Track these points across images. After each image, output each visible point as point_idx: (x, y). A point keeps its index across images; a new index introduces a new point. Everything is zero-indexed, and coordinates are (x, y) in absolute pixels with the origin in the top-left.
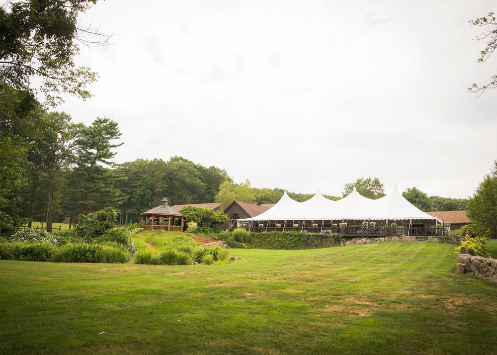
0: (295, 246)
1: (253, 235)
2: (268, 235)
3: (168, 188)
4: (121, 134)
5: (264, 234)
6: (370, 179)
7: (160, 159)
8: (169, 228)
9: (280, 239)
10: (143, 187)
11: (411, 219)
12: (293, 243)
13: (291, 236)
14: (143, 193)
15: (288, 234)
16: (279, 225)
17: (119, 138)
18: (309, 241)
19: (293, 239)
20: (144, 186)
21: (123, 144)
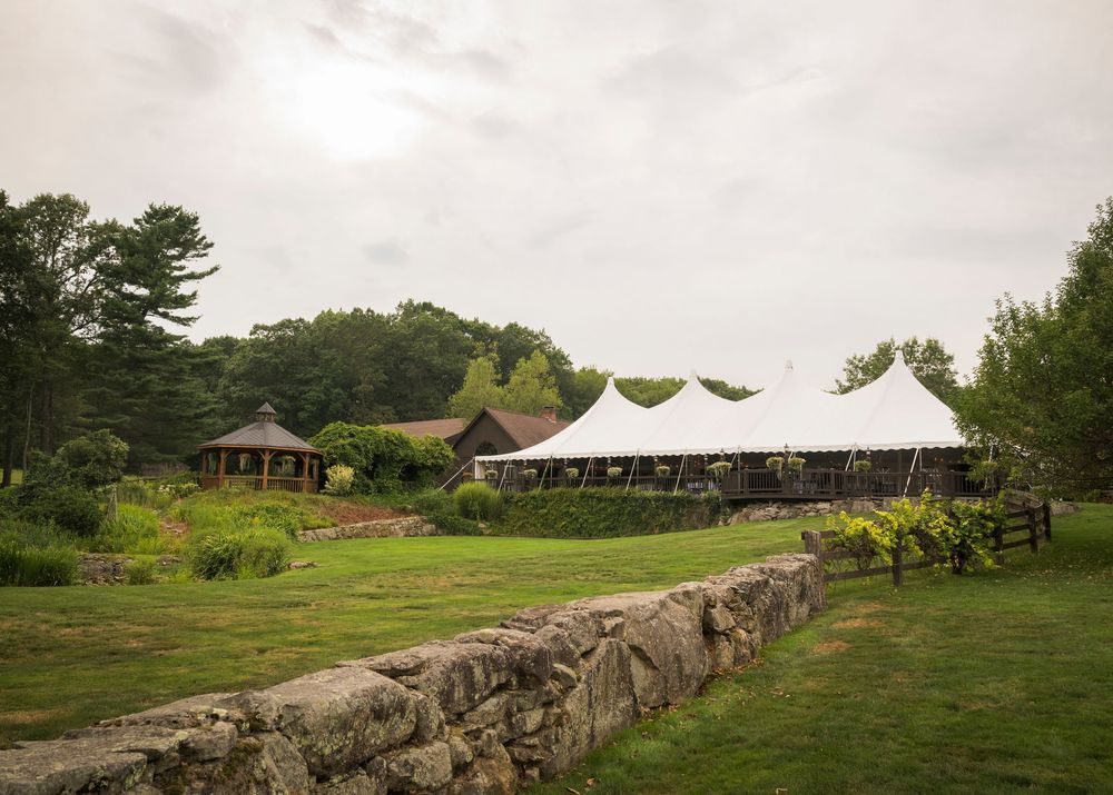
0: (608, 529)
1: (507, 500)
2: (544, 499)
3: (386, 382)
4: (211, 245)
5: (534, 497)
6: (915, 342)
7: (369, 310)
8: (265, 482)
9: (572, 509)
10: (325, 381)
11: (918, 447)
12: (605, 520)
13: (599, 500)
14: (323, 397)
15: (592, 497)
16: (575, 471)
17: (205, 255)
18: (644, 515)
19: (604, 509)
20: (327, 377)
21: (216, 269)
